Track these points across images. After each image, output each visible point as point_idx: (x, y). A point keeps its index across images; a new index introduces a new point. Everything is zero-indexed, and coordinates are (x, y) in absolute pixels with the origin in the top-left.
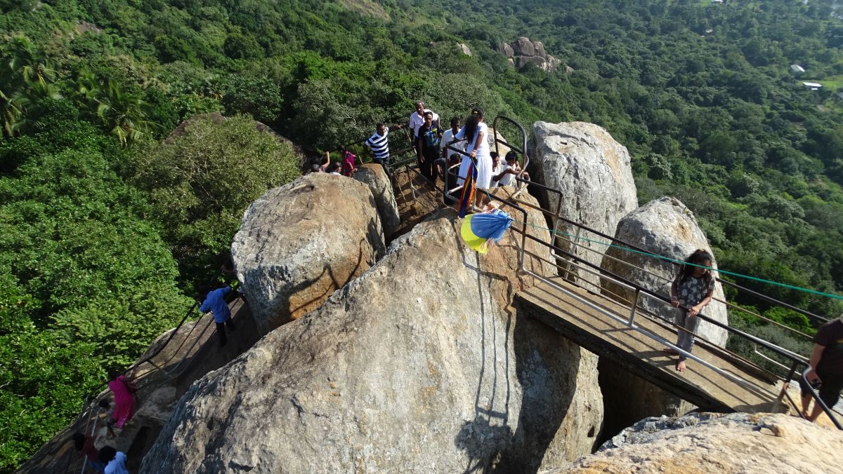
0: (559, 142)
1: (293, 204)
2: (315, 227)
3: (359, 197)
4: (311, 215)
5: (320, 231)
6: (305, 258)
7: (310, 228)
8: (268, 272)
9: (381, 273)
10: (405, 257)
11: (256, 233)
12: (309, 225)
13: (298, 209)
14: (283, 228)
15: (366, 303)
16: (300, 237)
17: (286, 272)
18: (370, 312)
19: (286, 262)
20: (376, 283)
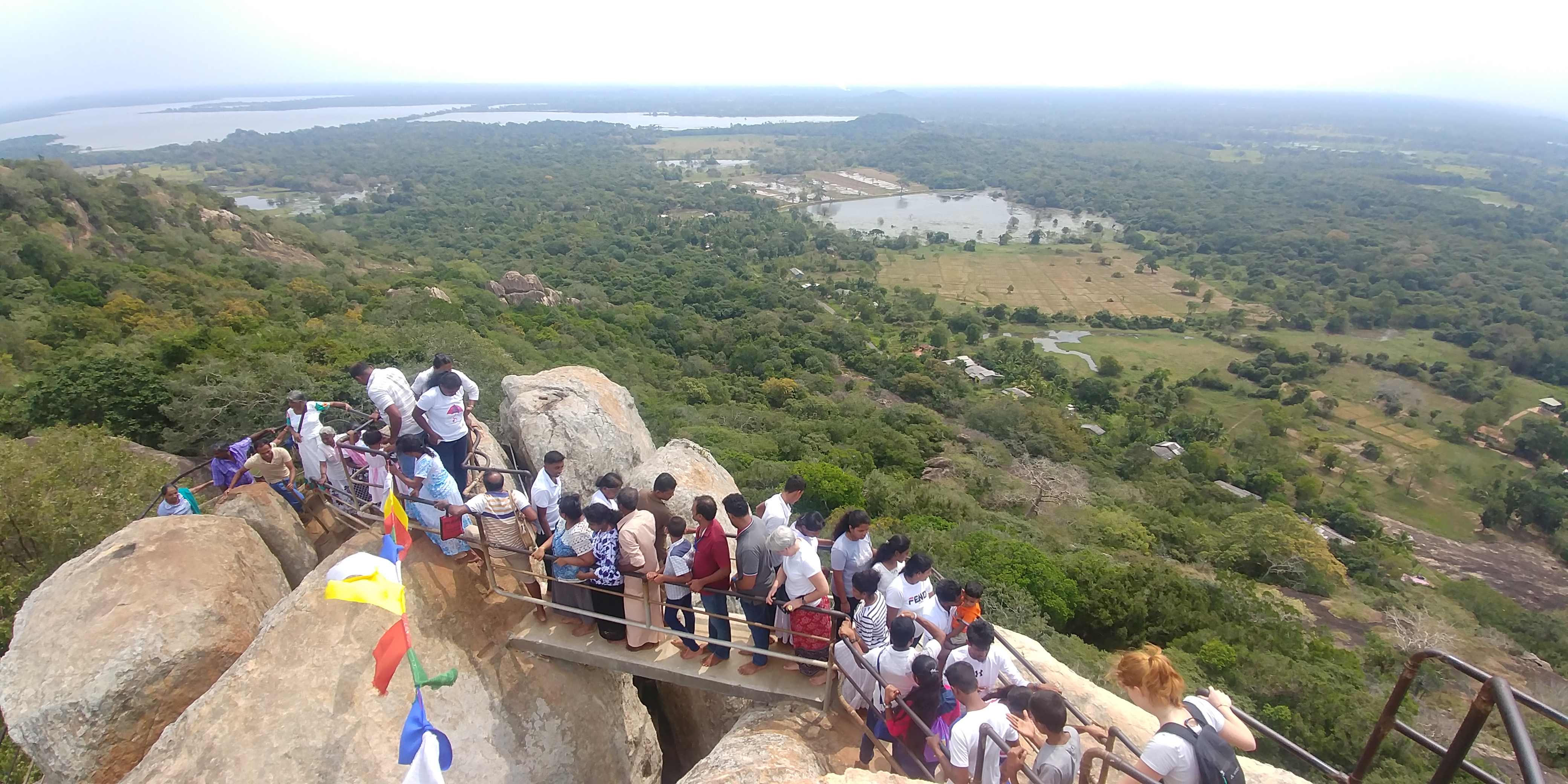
0: (537, 399)
1: (96, 584)
2: (137, 616)
3: (228, 542)
4: (129, 596)
5: (146, 620)
6: (119, 676)
7: (127, 619)
8: (56, 717)
9: (248, 673)
10: (289, 632)
11: (33, 650)
12: (126, 615)
13: (106, 591)
14: (77, 632)
15: (221, 735)
16: (108, 641)
17: (88, 710)
18: (230, 749)
19: (84, 692)
20: (240, 694)
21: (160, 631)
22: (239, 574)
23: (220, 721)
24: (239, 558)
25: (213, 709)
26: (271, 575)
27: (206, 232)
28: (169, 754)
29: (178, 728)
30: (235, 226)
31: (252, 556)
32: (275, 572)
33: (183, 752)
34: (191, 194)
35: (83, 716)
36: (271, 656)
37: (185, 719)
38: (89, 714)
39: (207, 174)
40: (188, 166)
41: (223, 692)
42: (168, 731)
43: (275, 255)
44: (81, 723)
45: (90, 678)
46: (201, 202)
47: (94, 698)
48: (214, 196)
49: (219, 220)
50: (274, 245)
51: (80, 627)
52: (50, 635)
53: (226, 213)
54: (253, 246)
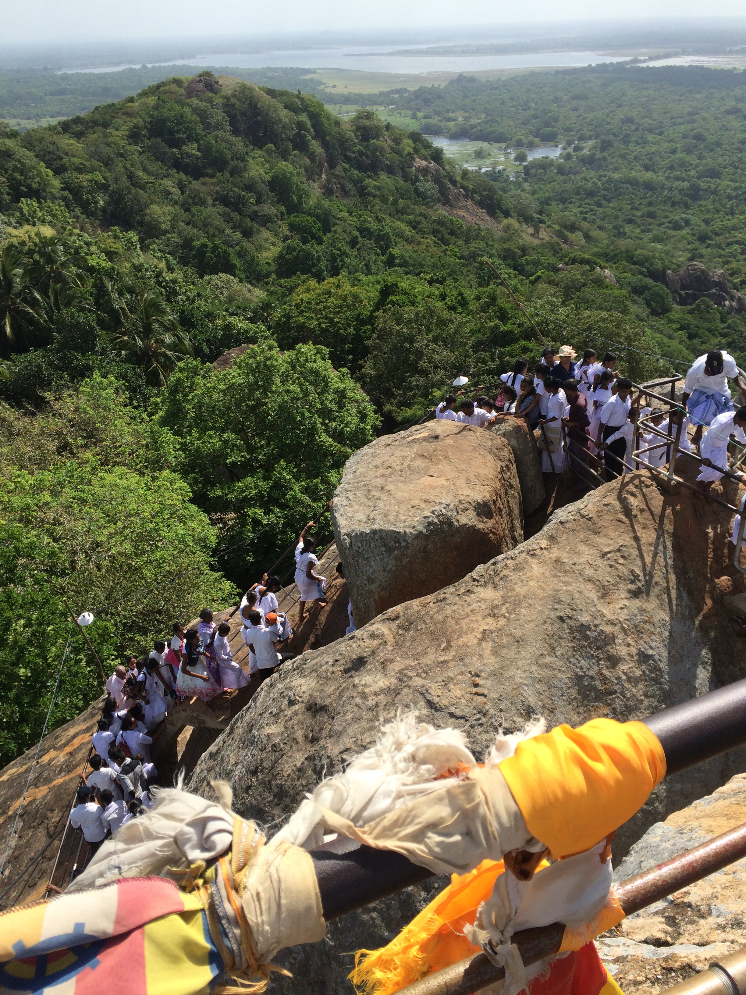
1: (412, 456)
2: (443, 487)
3: (496, 456)
4: (436, 471)
5: (448, 492)
6: (429, 524)
7: (436, 487)
8: (381, 538)
9: (541, 548)
10: (573, 530)
11: (365, 488)
12: (435, 484)
13: (419, 463)
14: (400, 485)
15: (520, 584)
16: (423, 498)
17: (405, 540)
18: (526, 596)
19: (405, 527)
20: (535, 561)
21: (456, 503)
22: (501, 484)
23: (520, 574)
24: (502, 471)
25: (517, 564)
26: (516, 494)
27: (413, 183)
29: (488, 568)
30: (437, 179)
32: (518, 493)
33: (490, 586)
34: (410, 141)
35: (400, 544)
36: (558, 542)
37: (495, 564)
38: (404, 544)
39: (424, 121)
40: (410, 112)
41: (524, 555)
42: (480, 568)
43: (462, 213)
44: (397, 548)
45: (410, 519)
46: (416, 151)
47: (411, 533)
48: (428, 146)
49: (425, 171)
50: (464, 203)
51: (402, 482)
52: (380, 481)
53: (433, 164)
54: (446, 202)
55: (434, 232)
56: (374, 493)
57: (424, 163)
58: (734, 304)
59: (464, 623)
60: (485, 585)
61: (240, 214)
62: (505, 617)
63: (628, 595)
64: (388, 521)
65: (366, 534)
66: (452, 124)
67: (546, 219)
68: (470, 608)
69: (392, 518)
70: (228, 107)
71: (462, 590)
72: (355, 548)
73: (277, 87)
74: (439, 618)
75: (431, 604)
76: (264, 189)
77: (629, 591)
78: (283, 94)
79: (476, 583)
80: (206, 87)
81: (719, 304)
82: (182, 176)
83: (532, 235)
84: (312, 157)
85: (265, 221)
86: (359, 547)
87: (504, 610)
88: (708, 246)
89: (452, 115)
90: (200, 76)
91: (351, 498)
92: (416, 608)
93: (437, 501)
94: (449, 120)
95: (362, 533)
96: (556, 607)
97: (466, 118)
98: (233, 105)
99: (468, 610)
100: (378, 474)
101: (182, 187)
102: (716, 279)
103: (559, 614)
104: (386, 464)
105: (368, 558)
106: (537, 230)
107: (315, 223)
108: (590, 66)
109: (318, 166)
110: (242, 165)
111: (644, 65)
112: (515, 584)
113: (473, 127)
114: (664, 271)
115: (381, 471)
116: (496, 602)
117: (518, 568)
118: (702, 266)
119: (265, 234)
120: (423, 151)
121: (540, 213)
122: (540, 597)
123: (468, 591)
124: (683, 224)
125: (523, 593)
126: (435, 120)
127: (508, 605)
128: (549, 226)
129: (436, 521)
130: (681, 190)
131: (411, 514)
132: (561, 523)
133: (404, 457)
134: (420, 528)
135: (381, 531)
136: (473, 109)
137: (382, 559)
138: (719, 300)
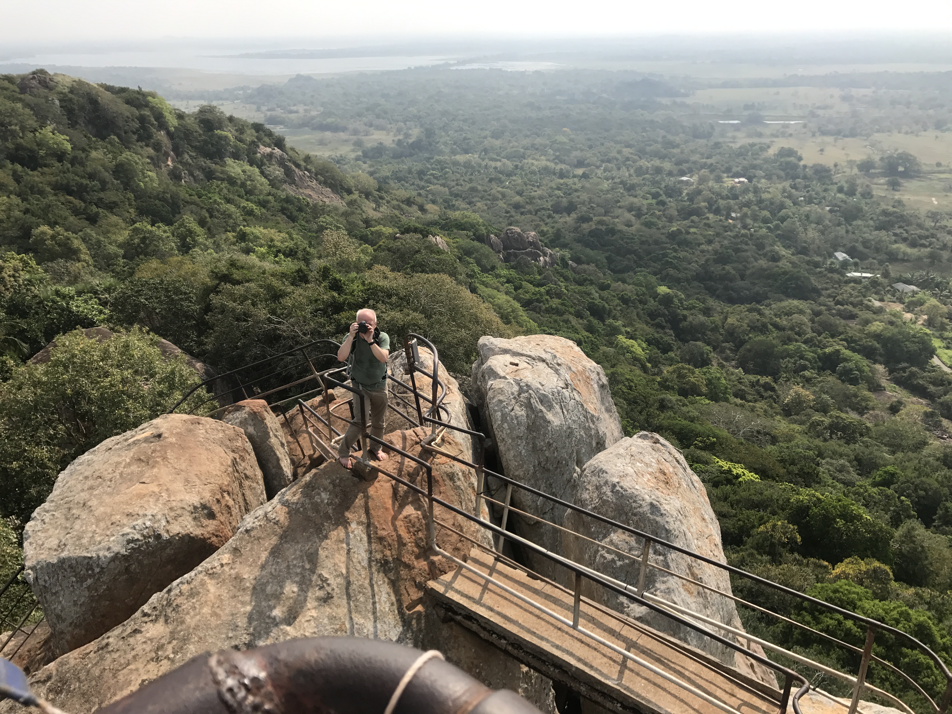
0: (508, 364)
1: (128, 460)
2: (153, 494)
3: (228, 447)
4: (149, 476)
5: (158, 500)
6: (129, 542)
7: (145, 496)
8: (71, 566)
9: (222, 565)
10: (259, 538)
11: (66, 506)
12: (144, 492)
13: (134, 468)
14: (105, 497)
15: (192, 613)
16: (126, 511)
17: (98, 565)
18: (197, 628)
19: (99, 550)
20: (213, 582)
21: (166, 512)
22: (231, 478)
23: (194, 601)
24: (234, 463)
25: (192, 589)
26: (255, 485)
27: (259, 167)
28: (150, 618)
29: (162, 597)
30: (281, 163)
31: (243, 464)
32: (257, 483)
33: (162, 620)
34: (253, 131)
35: (93, 570)
36: (241, 555)
37: (169, 591)
38: (97, 570)
39: (269, 113)
40: (254, 107)
41: (201, 576)
42: (155, 598)
43: (308, 192)
44: (90, 576)
45: (106, 539)
46: (259, 139)
47: (105, 557)
48: (270, 134)
49: (270, 156)
50: (309, 183)
51: (108, 494)
52: (84, 495)
53: (277, 151)
54: (293, 182)
55: (283, 210)
56: (74, 511)
57: (269, 150)
58: (547, 259)
59: (121, 676)
60: (155, 621)
61: (85, 202)
62: (169, 659)
63: (316, 604)
64: (81, 546)
65: (53, 565)
66: (293, 116)
67: (384, 195)
68: (133, 653)
69: (85, 541)
70: (64, 100)
71: (129, 630)
72: (41, 582)
73: (117, 84)
74: (96, 672)
75: (92, 655)
76: (107, 176)
77: (319, 599)
78: (123, 90)
79: (146, 619)
80: (40, 83)
81: (536, 260)
82: (19, 167)
83: (375, 210)
84: (157, 147)
85: (111, 207)
86: (45, 581)
87: (169, 652)
88: (522, 213)
89: (294, 108)
90: (34, 73)
91: (47, 520)
92: (72, 662)
93: (141, 513)
94: (291, 112)
95: (48, 564)
96: (230, 635)
97: (306, 111)
98: (70, 100)
99: (130, 656)
100: (86, 487)
101: (17, 178)
102: (531, 239)
103: (233, 643)
104: (97, 474)
105: (57, 592)
106: (379, 205)
107: (163, 206)
108: (409, 68)
109: (164, 155)
110: (83, 155)
111: (454, 68)
112: (188, 613)
113: (313, 118)
114: (488, 236)
115: (90, 482)
116: (163, 641)
117: (193, 594)
118: (519, 230)
119: (114, 219)
120: (267, 139)
121: (379, 190)
122: (213, 625)
123: (136, 630)
124: (500, 196)
125: (193, 625)
126: (279, 112)
127: (175, 642)
128: (388, 202)
129: (137, 536)
130: (495, 168)
131: (108, 533)
132: (247, 531)
133: (118, 463)
134: (116, 548)
135: (70, 559)
136: (312, 103)
137: (72, 592)
138: (536, 257)
